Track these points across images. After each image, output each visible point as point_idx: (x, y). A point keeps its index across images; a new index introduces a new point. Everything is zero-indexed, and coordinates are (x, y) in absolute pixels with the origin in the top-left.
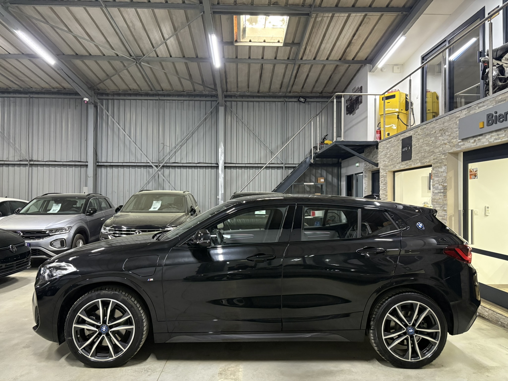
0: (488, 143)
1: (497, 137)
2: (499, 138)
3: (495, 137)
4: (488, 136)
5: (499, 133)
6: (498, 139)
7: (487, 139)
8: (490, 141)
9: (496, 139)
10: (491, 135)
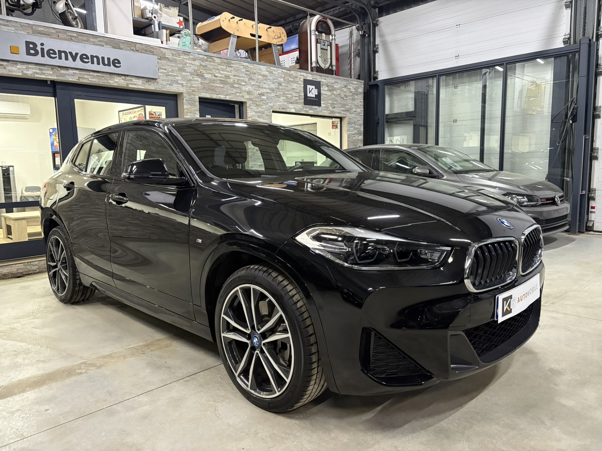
0: (21, 74)
1: (38, 71)
2: (44, 74)
3: (34, 71)
4: (19, 66)
5: (42, 68)
6: (41, 75)
7: (18, 69)
8: (25, 72)
9: (37, 73)
10: (27, 66)
